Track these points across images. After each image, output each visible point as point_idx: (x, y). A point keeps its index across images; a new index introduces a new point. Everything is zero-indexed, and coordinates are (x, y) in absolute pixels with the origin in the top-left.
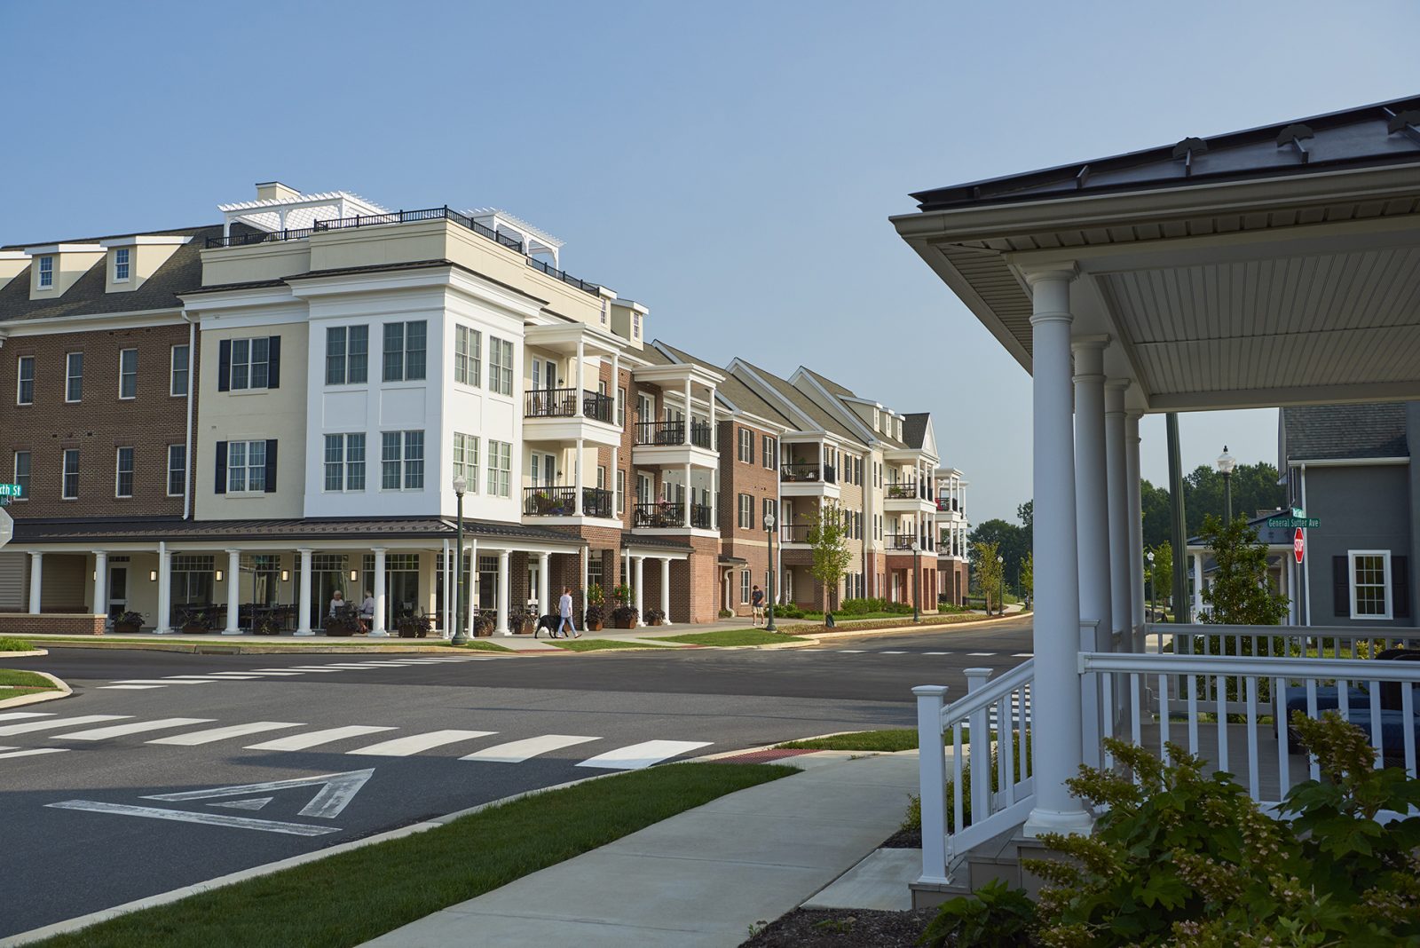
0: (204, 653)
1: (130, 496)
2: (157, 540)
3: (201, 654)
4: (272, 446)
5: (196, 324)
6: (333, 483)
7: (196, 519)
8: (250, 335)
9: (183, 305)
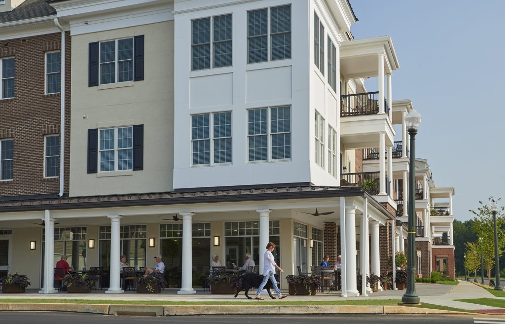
0: (119, 313)
1: (12, 180)
2: (42, 208)
3: (116, 315)
4: (138, 130)
5: (66, 32)
6: (200, 157)
7: (70, 195)
8: (116, 37)
9: (55, 13)
